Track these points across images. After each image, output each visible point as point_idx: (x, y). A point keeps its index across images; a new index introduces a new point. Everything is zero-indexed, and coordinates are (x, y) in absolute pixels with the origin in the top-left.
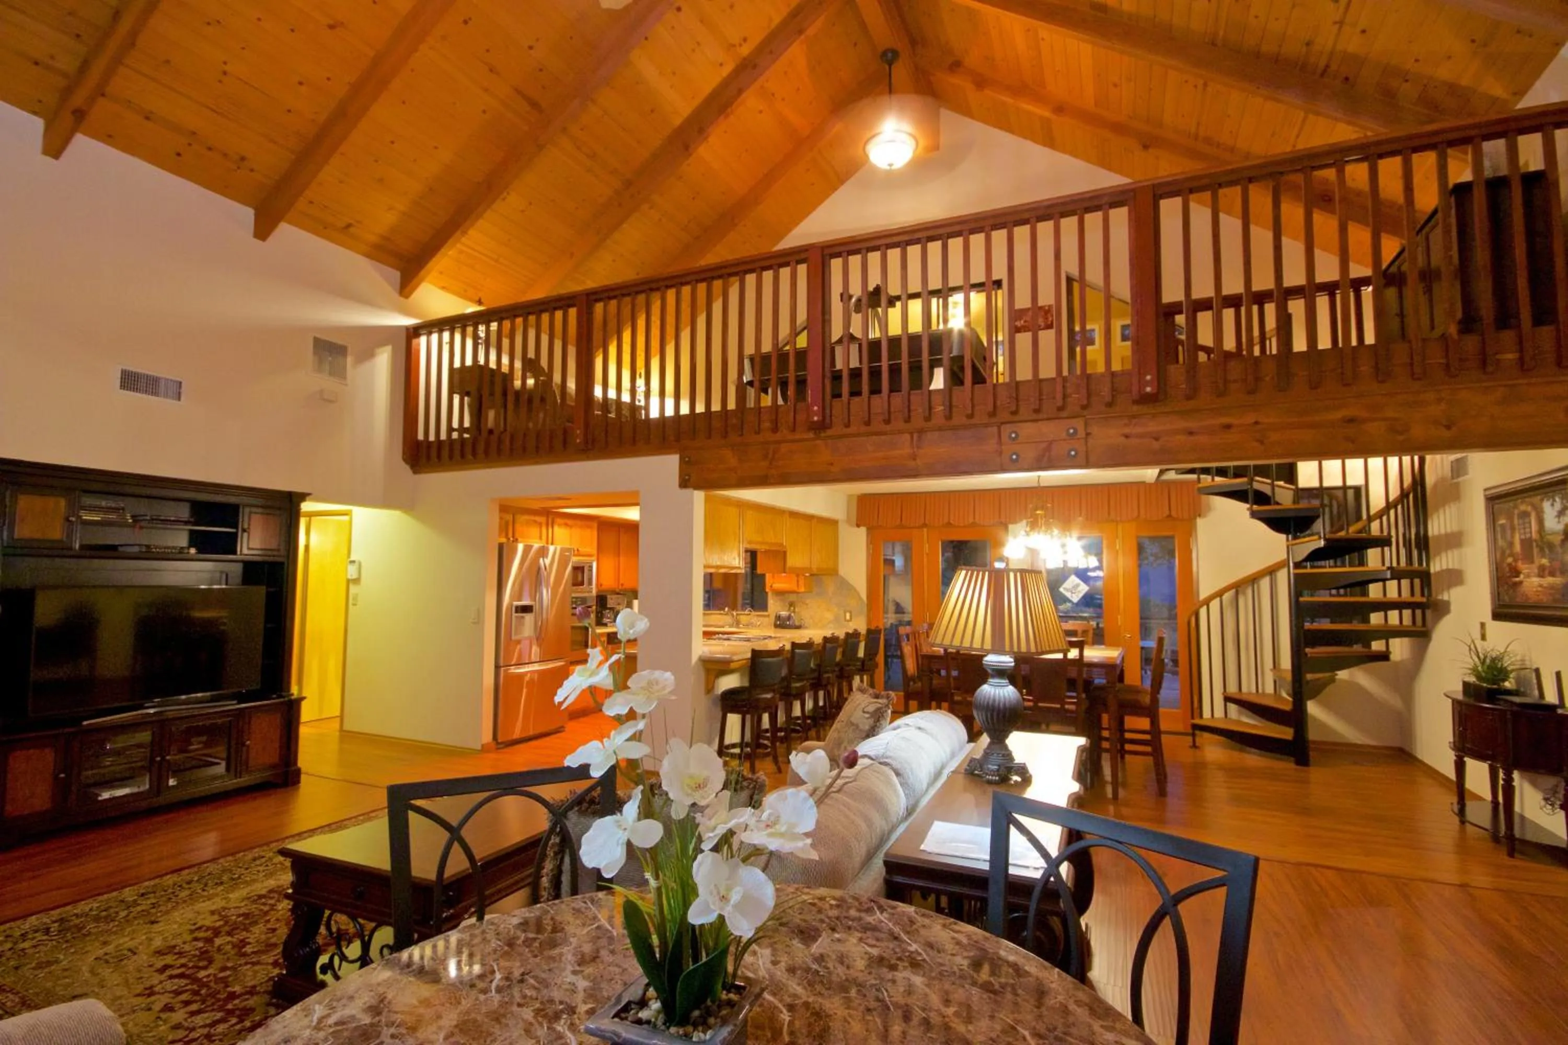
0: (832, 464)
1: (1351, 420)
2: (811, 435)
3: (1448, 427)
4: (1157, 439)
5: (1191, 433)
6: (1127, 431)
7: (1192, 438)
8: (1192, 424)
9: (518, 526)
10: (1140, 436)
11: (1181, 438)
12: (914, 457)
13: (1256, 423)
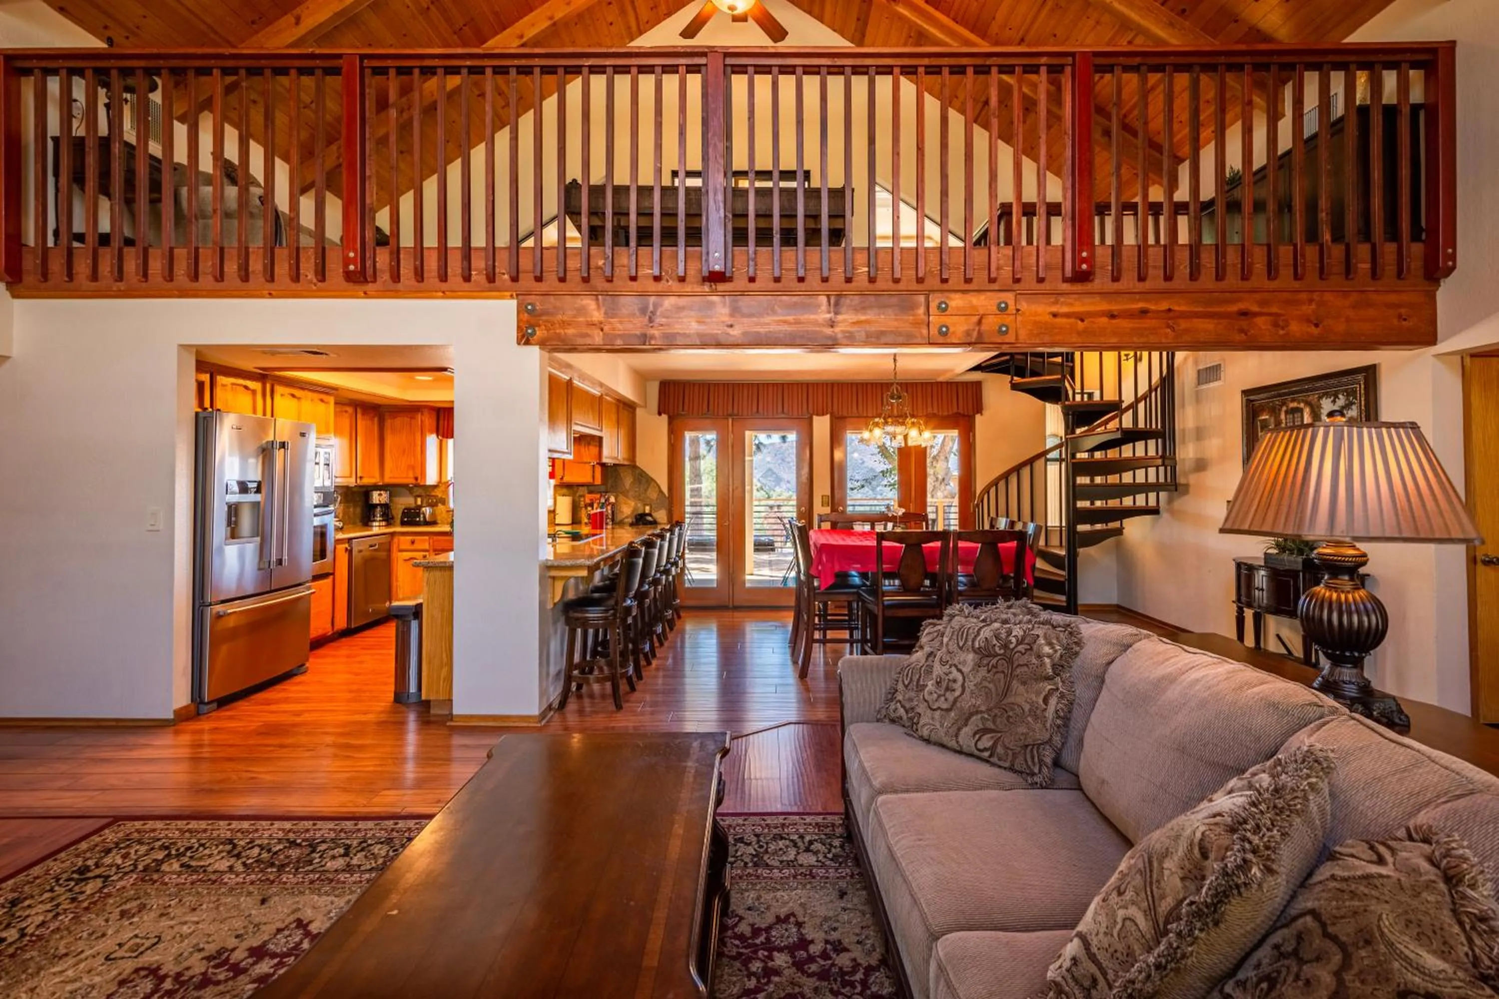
0: (731, 326)
1: (1244, 314)
2: (706, 288)
3: (1317, 325)
4: (1082, 320)
5: (1113, 316)
6: (1054, 309)
7: (1114, 321)
8: (1115, 307)
9: (218, 391)
10: (1067, 315)
11: (1105, 320)
12: (832, 324)
13: (1169, 310)
